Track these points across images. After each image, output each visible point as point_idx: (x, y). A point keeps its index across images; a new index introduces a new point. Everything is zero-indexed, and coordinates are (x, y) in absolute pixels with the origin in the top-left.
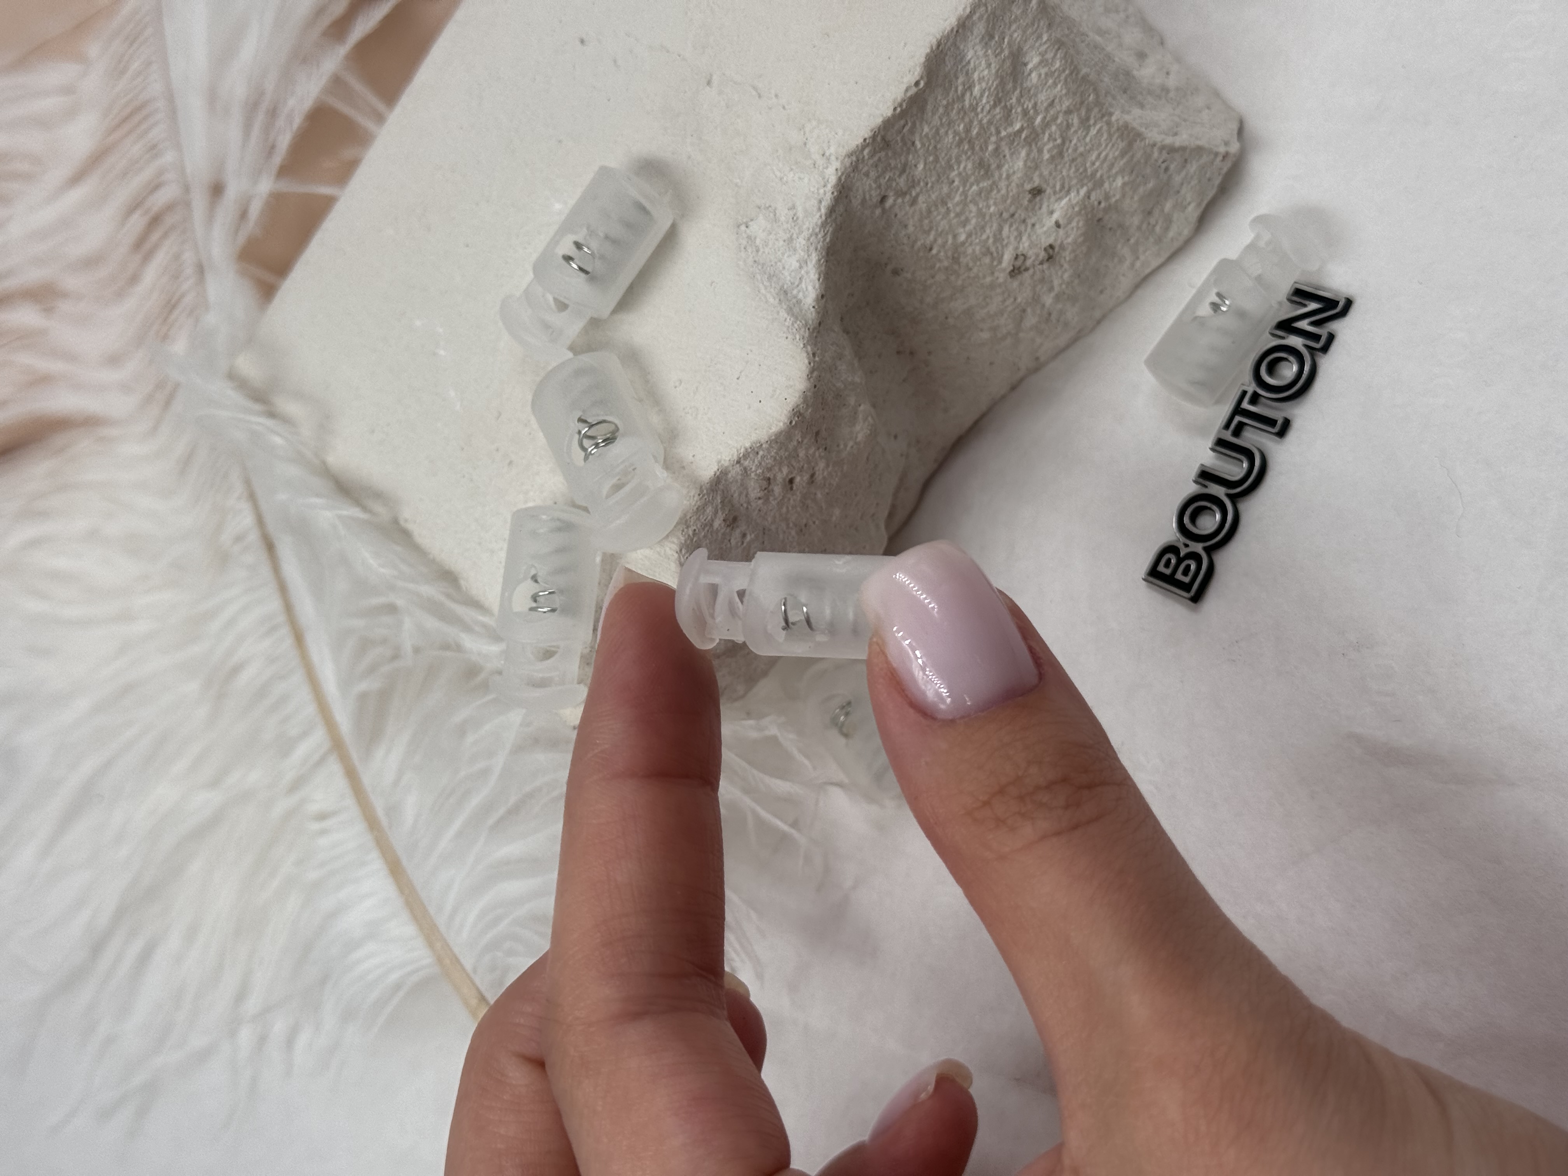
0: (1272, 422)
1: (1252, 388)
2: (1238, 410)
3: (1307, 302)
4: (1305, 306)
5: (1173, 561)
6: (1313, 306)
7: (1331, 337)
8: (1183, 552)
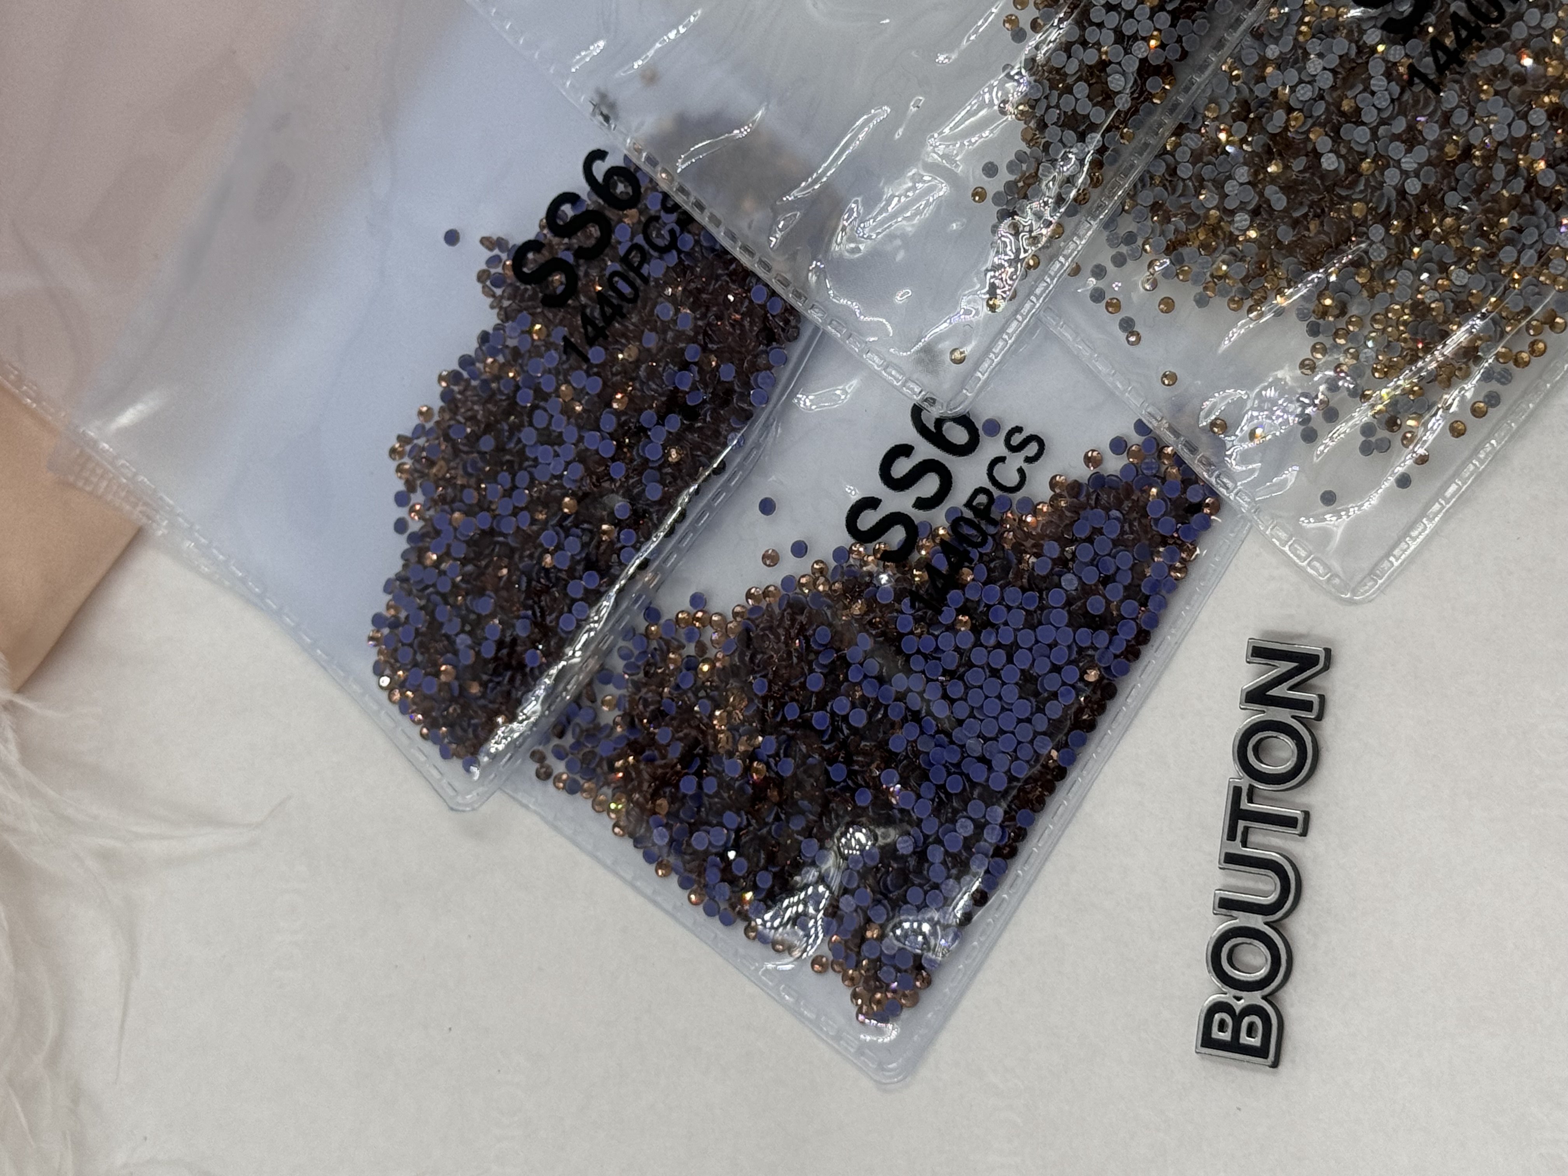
0: (1289, 822)
1: (1245, 782)
2: (1236, 814)
3: (1276, 663)
4: (1275, 667)
5: (1229, 1020)
6: (1285, 666)
7: (1322, 698)
8: (1239, 1006)
